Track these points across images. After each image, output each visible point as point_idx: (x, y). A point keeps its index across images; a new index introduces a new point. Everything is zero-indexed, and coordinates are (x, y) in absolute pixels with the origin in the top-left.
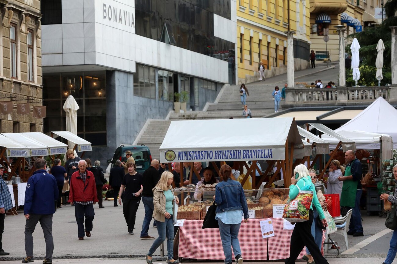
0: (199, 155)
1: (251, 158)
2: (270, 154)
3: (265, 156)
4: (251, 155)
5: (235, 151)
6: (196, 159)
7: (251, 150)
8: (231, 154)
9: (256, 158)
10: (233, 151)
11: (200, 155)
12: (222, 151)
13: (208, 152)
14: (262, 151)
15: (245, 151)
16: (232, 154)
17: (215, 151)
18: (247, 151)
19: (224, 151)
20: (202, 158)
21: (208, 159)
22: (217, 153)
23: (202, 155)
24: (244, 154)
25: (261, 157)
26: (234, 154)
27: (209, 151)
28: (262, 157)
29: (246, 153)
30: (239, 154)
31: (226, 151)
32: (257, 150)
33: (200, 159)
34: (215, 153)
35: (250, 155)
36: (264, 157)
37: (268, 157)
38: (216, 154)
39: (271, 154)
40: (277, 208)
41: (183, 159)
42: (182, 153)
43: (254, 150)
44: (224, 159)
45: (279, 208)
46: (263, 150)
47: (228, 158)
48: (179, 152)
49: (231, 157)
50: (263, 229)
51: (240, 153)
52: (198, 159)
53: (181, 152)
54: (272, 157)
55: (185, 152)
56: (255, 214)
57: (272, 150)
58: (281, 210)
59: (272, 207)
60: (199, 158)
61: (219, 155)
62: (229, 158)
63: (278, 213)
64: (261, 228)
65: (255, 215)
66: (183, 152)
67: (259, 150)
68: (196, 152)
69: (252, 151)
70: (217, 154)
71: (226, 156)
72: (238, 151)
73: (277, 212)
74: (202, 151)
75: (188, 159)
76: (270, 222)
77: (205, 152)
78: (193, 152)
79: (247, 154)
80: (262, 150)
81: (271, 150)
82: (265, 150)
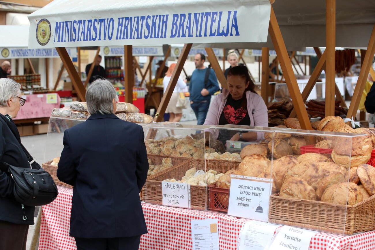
0: (89, 30)
1: (189, 36)
2: (233, 25)
3: (221, 32)
4: (189, 28)
5: (157, 16)
6: (84, 40)
7: (190, 15)
8: (148, 26)
9: (200, 35)
10: (153, 17)
11: (92, 29)
12: (131, 18)
13: (106, 21)
14: (215, 16)
15: (177, 15)
16: (150, 24)
17: (119, 19)
18: (182, 15)
19: (135, 17)
20: (94, 37)
21: (105, 39)
22: (121, 25)
23: (95, 29)
24: (175, 26)
25: (212, 35)
26: (154, 24)
27: (108, 19)
28: (213, 32)
29: (178, 23)
30: (164, 24)
31: (138, 18)
32: (202, 14)
33: (90, 40)
34: (119, 25)
35: (187, 27)
36: (219, 35)
37: (226, 35)
38: (120, 27)
39: (235, 26)
40: (240, 187)
41: (64, 40)
42: (62, 24)
43: (195, 14)
44: (134, 38)
45: (245, 187)
46: (216, 13)
47: (141, 38)
48: (57, 23)
49: (146, 35)
50: (197, 244)
51: (166, 22)
52: (87, 40)
53: (60, 23)
54: (237, 34)
55: (66, 22)
56: (190, 195)
57: (238, 15)
58: (249, 193)
59: (229, 182)
60: (88, 38)
61: (126, 28)
62: (143, 36)
63: (240, 202)
64: (194, 241)
65: (190, 199)
66: (63, 22)
67: (207, 14)
68: (85, 21)
69: (192, 17)
70: (122, 27)
71: (137, 30)
72: (162, 17)
73: (240, 198)
74: (96, 20)
75: (71, 41)
76: (213, 228)
77: (101, 21)
78: (80, 22)
79: (182, 25)
80: (214, 13)
81: (235, 12)
82: (221, 13)
